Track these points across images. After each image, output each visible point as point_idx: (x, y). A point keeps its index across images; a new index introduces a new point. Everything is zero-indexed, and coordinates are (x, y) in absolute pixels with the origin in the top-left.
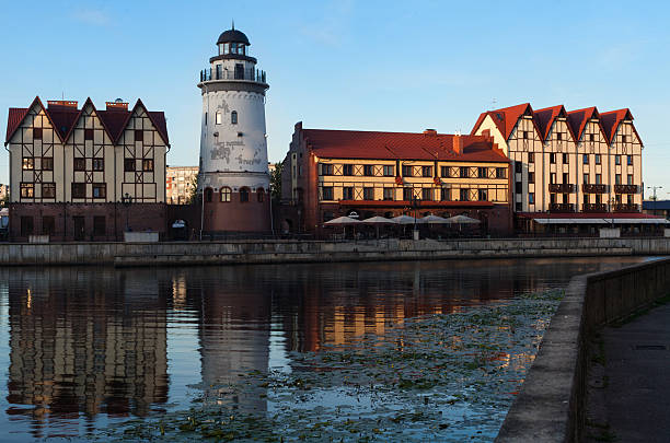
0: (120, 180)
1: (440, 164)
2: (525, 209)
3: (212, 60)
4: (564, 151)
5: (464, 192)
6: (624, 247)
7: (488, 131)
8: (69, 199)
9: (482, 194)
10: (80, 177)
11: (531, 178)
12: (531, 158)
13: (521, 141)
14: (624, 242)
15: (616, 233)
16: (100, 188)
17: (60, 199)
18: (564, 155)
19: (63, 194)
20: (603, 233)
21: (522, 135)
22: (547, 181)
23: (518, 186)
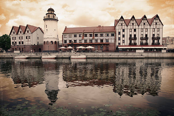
0: (25, 41)
1: (95, 33)
4: (134, 28)
5: (102, 41)
9: (107, 41)
11: (124, 36)
12: (124, 31)
16: (23, 42)
18: (134, 29)
21: (120, 25)
22: (129, 37)
23: (119, 39)
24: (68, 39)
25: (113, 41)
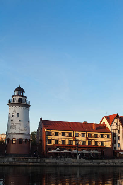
1: (88, 133)
2: (117, 149)
3: (12, 96)
5: (96, 143)
7: (105, 122)
9: (102, 143)
12: (119, 132)
13: (115, 126)
21: (115, 124)
23: (115, 142)
24: (54, 139)
25: (109, 144)
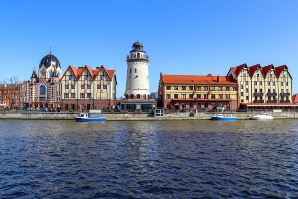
1: (211, 86)
2: (245, 102)
3: (131, 52)
5: (221, 96)
6: (283, 116)
7: (231, 74)
8: (79, 98)
10: (83, 91)
11: (247, 90)
12: (247, 83)
13: (243, 77)
14: (283, 114)
15: (280, 111)
17: (76, 98)
19: (78, 97)
20: (275, 111)
21: (243, 75)
22: (253, 92)
23: (242, 94)
24: (174, 93)
25: (235, 97)
